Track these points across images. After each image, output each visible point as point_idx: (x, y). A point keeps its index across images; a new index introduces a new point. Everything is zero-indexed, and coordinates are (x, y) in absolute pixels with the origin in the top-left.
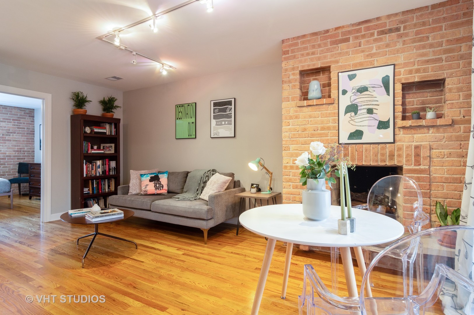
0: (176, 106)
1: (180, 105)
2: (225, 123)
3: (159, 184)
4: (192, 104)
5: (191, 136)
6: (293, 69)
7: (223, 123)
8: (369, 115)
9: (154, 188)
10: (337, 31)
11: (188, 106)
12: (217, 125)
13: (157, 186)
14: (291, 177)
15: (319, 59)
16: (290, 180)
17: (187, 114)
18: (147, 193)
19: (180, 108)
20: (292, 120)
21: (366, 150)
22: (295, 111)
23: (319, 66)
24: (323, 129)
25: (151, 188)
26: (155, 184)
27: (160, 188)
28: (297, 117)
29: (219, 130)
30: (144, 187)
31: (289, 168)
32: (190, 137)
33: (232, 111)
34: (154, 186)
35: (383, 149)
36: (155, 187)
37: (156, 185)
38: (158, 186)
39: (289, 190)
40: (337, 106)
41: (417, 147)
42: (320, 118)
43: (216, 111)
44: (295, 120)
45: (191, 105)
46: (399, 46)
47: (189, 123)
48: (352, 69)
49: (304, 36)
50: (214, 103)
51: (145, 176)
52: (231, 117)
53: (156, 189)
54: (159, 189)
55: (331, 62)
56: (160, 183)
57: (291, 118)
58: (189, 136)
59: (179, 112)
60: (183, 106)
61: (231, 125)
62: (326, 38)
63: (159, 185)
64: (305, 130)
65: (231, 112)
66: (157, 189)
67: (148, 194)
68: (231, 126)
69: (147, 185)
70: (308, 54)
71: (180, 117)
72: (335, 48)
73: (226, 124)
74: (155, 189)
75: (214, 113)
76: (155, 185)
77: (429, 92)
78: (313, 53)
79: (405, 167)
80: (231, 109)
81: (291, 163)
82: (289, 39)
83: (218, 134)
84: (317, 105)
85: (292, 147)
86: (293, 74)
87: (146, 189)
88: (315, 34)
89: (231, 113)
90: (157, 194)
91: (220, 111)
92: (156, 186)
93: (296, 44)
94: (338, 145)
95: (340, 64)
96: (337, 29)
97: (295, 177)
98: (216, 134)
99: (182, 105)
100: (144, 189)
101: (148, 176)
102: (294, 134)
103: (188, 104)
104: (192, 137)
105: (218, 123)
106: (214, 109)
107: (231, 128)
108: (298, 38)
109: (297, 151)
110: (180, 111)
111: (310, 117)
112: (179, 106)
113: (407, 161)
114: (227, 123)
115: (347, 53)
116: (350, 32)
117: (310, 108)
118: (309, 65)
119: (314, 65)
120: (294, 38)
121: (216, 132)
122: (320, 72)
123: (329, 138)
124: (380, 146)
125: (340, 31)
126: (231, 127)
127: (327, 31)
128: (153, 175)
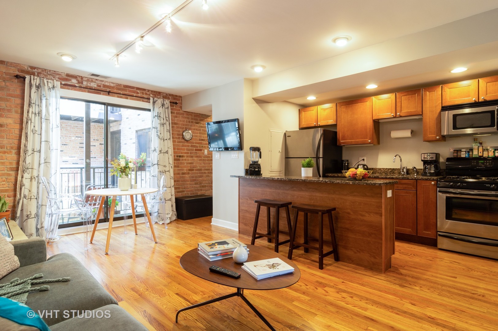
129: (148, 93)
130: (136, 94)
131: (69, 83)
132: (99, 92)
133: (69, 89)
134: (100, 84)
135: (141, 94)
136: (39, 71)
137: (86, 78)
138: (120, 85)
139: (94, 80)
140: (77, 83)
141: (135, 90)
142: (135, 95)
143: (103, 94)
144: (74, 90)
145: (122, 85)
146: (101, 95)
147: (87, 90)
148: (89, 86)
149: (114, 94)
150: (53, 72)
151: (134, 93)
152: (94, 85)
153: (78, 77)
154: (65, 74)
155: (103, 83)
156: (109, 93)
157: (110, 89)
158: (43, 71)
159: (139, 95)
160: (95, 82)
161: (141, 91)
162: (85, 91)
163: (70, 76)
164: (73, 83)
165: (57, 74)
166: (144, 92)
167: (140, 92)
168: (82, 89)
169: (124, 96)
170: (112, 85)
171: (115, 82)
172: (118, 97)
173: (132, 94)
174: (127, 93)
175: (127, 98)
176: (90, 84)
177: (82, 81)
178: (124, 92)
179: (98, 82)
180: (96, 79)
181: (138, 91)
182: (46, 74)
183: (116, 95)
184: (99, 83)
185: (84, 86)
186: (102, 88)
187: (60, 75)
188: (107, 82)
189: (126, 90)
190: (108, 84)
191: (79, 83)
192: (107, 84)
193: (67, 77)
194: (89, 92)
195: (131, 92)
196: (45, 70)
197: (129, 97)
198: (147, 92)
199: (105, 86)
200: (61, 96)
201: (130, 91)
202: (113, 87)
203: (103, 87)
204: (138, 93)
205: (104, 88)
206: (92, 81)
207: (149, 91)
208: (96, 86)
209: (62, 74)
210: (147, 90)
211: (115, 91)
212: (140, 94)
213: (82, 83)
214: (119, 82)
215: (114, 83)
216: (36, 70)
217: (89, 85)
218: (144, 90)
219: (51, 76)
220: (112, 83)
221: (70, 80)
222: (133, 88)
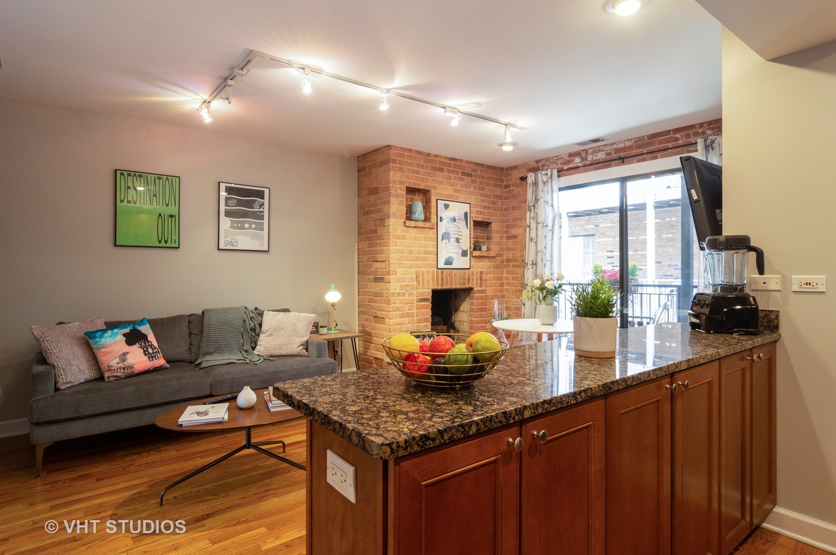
0: (118, 173)
1: (133, 173)
2: (250, 226)
3: (151, 347)
4: (170, 178)
5: (166, 242)
6: (401, 182)
7: (247, 226)
8: (456, 244)
9: (146, 358)
10: (435, 159)
11: (157, 181)
12: (232, 227)
13: (149, 352)
14: (397, 305)
15: (422, 180)
16: (397, 309)
17: (155, 196)
18: (132, 372)
19: (130, 178)
20: (400, 240)
21: (455, 275)
22: (402, 230)
23: (423, 188)
24: (426, 252)
25: (137, 358)
26: (143, 349)
27: (157, 356)
28: (404, 238)
29: (238, 238)
30: (117, 360)
31: (396, 295)
32: (163, 244)
33: (264, 209)
34: (143, 354)
35: (464, 273)
36: (146, 355)
37: (147, 350)
38: (150, 350)
39: (397, 320)
40: (436, 231)
41: (481, 273)
42: (423, 242)
43: (231, 202)
44: (402, 240)
45: (167, 179)
46: (472, 189)
47: (160, 215)
48: (445, 199)
49: (410, 150)
50: (226, 187)
51: (106, 335)
52: (262, 218)
53: (151, 359)
54: (155, 357)
55: (431, 186)
56: (152, 345)
57: (398, 238)
58: (160, 242)
59: (129, 188)
60: (141, 176)
61: (263, 231)
62: (428, 161)
63: (153, 350)
64: (411, 252)
65: (261, 210)
66: (152, 357)
67: (136, 372)
68: (263, 234)
69: (125, 354)
70: (413, 172)
71: (130, 199)
72: (434, 174)
73: (253, 229)
74: (149, 358)
75: (227, 205)
76: (144, 351)
77: (480, 230)
78: (418, 172)
79: (475, 289)
80: (263, 204)
81: (398, 289)
82: (397, 147)
83: (235, 244)
84: (421, 227)
85: (399, 270)
86: (401, 188)
87: (126, 363)
88: (419, 153)
89: (263, 212)
90: (154, 368)
91: (239, 203)
92: (147, 353)
93: (403, 156)
94: (436, 269)
95: (437, 191)
96: (436, 156)
97: (402, 305)
98: (231, 243)
99: (137, 174)
100: (118, 363)
101: (117, 334)
102: (401, 257)
103: (156, 176)
104: (169, 245)
105: (235, 225)
106: (227, 199)
107: (263, 236)
108: (405, 150)
109: (404, 276)
110: (130, 185)
111: (416, 239)
112: (129, 175)
113: (477, 283)
114: (254, 226)
115: (442, 182)
116: (444, 164)
117: (415, 229)
118: (414, 184)
119: (418, 185)
120: (401, 148)
121: (231, 239)
122: (415, 191)
123: (430, 262)
124: (462, 271)
125: (438, 159)
126: (261, 235)
127: (429, 155)
128: (127, 330)
129: (700, 131)
130: (673, 143)
131: (571, 166)
132: (609, 163)
133: (571, 174)
134: (609, 151)
135: (684, 137)
136: (544, 162)
137: (592, 149)
138: (641, 139)
139: (601, 148)
140: (580, 162)
141: (672, 135)
142: (670, 145)
143: (615, 166)
144: (577, 173)
145: (645, 137)
146: (611, 167)
147: (592, 167)
148: (596, 160)
149: (631, 159)
150: (556, 158)
151: (670, 142)
152: (601, 156)
153: (582, 152)
154: (568, 155)
155: (615, 147)
156: (622, 160)
157: (625, 153)
158: (546, 161)
159: (680, 142)
160: (603, 151)
161: (683, 133)
162: (590, 170)
163: (573, 155)
164: (576, 163)
165: (560, 159)
166: (691, 132)
167: (682, 136)
168: (587, 167)
169: (649, 156)
170: (628, 144)
171: (632, 138)
172: (639, 161)
173: (665, 146)
174: (656, 148)
175: (655, 158)
176: (596, 156)
177: (587, 156)
178: (649, 148)
179: (607, 149)
180: (605, 145)
181: (678, 136)
182: (549, 164)
183: (635, 159)
184: (609, 148)
185: (589, 162)
186: (614, 156)
187: (563, 158)
188: (620, 142)
189: (652, 144)
190: (623, 145)
191: (583, 160)
192: (620, 145)
193: (569, 159)
194: (595, 169)
195: (663, 144)
196: (548, 158)
197: (659, 155)
198: (697, 130)
199: (617, 150)
200: (559, 188)
201: (660, 142)
202: (630, 148)
203: (615, 153)
204: (677, 139)
205: (616, 155)
206: (599, 151)
207: (701, 125)
208: (604, 156)
209: (563, 156)
210: (699, 124)
211: (634, 152)
212: (682, 139)
213: (586, 159)
214: (640, 135)
215: (632, 140)
216: (541, 164)
217: (595, 158)
218: (691, 127)
219: (554, 164)
220: (628, 140)
221: (573, 161)
222: (668, 132)
